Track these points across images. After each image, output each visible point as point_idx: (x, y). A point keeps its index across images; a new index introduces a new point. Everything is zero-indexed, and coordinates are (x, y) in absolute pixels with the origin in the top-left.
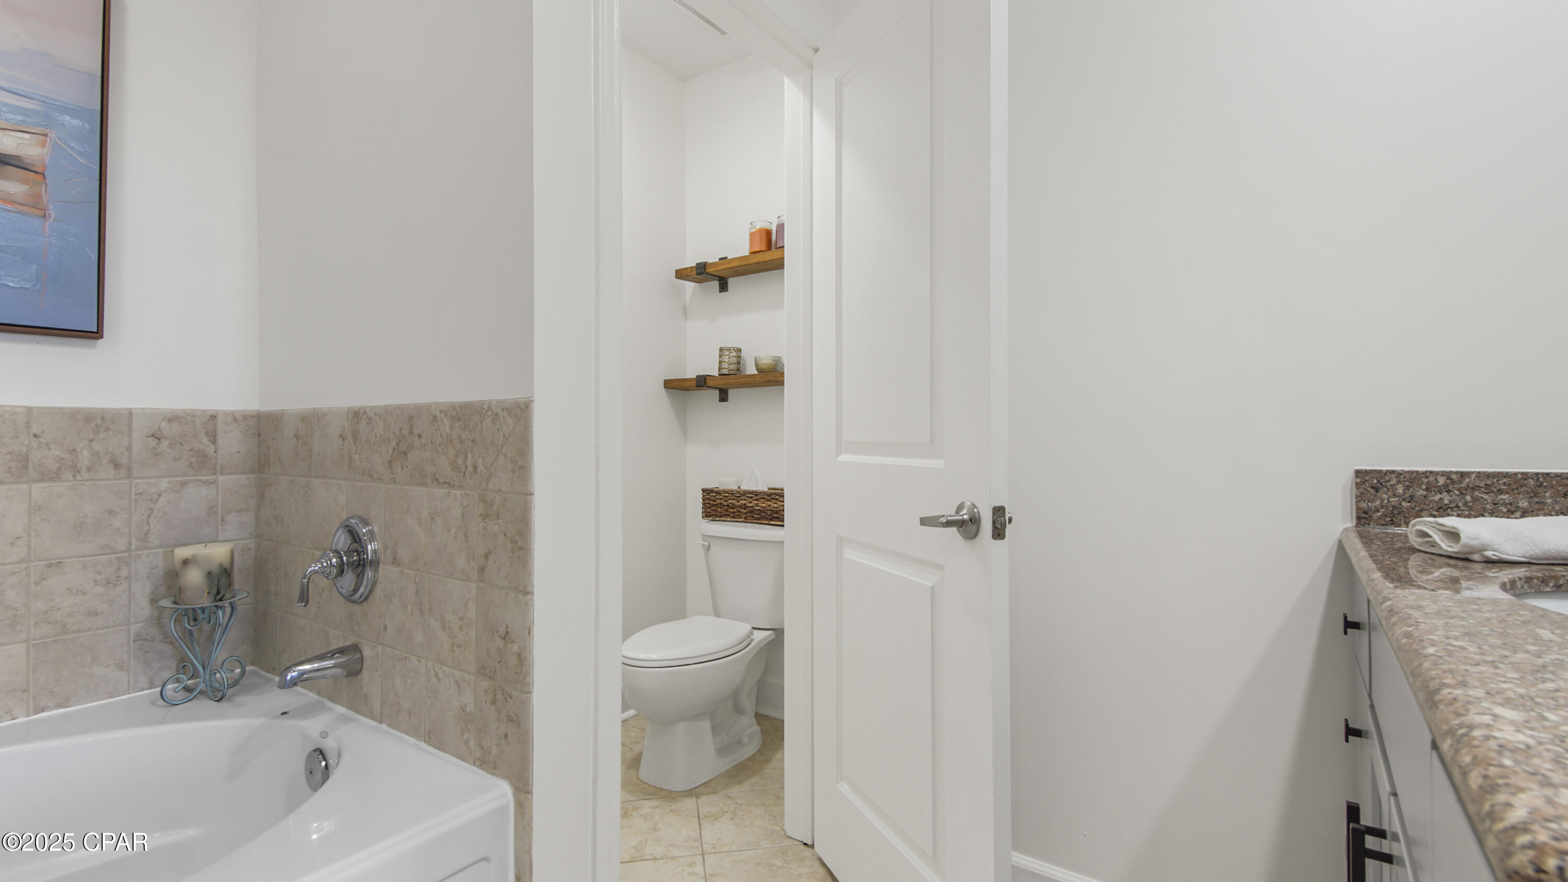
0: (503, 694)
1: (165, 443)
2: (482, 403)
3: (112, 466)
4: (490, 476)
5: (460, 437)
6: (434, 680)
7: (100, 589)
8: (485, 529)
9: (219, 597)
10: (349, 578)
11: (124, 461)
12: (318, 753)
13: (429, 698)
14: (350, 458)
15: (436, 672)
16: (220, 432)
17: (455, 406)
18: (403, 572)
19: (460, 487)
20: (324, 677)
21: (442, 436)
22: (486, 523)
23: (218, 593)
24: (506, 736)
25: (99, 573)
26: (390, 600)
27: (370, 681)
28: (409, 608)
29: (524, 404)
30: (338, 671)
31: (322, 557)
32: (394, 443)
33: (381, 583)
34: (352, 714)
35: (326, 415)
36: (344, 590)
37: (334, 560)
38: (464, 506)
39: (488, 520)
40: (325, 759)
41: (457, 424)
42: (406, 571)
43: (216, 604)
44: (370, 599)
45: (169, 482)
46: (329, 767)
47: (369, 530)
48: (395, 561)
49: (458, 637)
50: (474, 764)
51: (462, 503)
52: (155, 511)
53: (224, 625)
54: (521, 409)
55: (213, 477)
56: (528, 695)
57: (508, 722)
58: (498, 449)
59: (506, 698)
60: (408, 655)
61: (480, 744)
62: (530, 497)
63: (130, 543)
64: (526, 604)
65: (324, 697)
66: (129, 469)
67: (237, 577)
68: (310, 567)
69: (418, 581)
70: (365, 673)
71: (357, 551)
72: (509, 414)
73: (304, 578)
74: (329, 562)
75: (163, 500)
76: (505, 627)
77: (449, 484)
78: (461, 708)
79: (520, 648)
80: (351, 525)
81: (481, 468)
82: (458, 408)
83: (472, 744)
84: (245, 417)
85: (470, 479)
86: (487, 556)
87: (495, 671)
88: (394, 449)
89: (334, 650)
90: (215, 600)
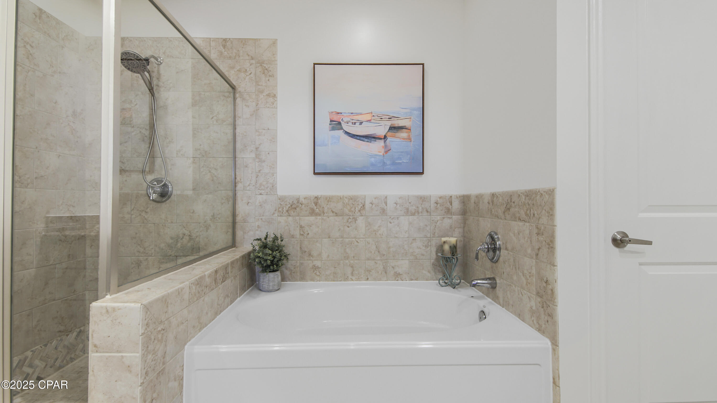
0: (546, 305)
1: (439, 205)
2: (536, 190)
3: (426, 212)
4: (540, 218)
5: (528, 203)
6: (521, 295)
7: (424, 248)
8: (538, 239)
9: (453, 255)
10: (491, 253)
11: (429, 210)
12: (483, 312)
13: (519, 301)
14: (491, 210)
15: (521, 292)
16: (453, 202)
17: (526, 191)
18: (509, 253)
19: (528, 222)
20: (483, 286)
21: (522, 203)
22: (538, 236)
23: (453, 253)
24: (548, 321)
25: (424, 243)
26: (505, 263)
27: (499, 291)
28: (511, 266)
29: (552, 189)
30: (488, 285)
31: (482, 245)
32: (505, 205)
33: (502, 256)
34: (493, 302)
35: (483, 195)
36: (490, 257)
37: (486, 246)
38: (530, 230)
39: (539, 235)
40: (485, 315)
41: (527, 198)
42: (510, 253)
43: (452, 257)
44: (498, 262)
45: (440, 217)
46: (486, 317)
47: (497, 237)
48: (506, 249)
49: (529, 280)
50: (536, 330)
51: (529, 228)
52: (437, 226)
53: (455, 264)
54: (551, 192)
55: (451, 216)
56: (556, 307)
57: (548, 316)
58: (542, 208)
59: (547, 307)
60: (511, 284)
61: (538, 323)
62: (555, 227)
63: (431, 235)
64: (554, 270)
65: (485, 294)
66: (430, 213)
67: (459, 250)
68: (479, 247)
69: (514, 257)
70: (497, 288)
71: (494, 244)
72: (547, 193)
73: (477, 251)
74: (484, 247)
75: (438, 222)
76: (546, 279)
77: (524, 221)
78: (531, 307)
79: (552, 287)
80: (491, 234)
81: (536, 215)
82: (527, 192)
83: (535, 322)
84: (460, 197)
85: (532, 219)
86: (539, 249)
87: (543, 295)
88: (505, 207)
89: (487, 278)
90: (452, 256)
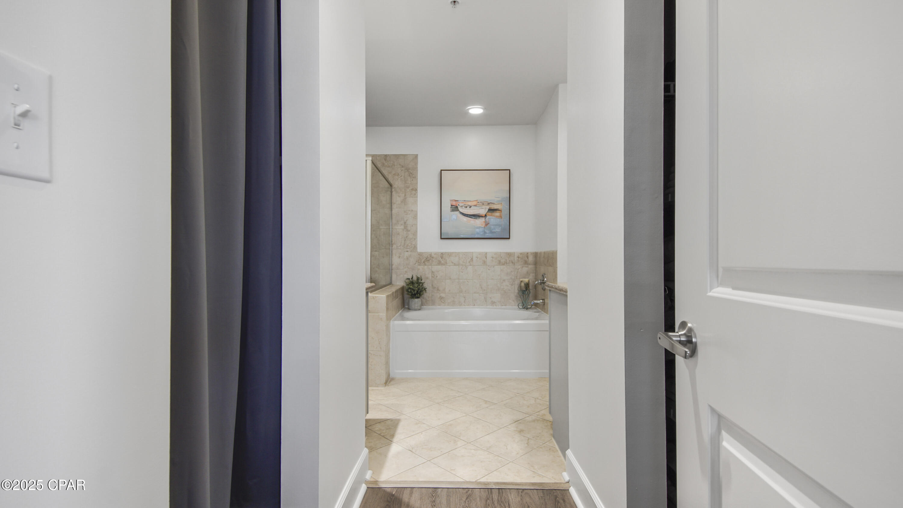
1: (520, 258)
3: (512, 263)
7: (510, 286)
10: (542, 285)
16: (529, 256)
23: (527, 288)
25: (511, 283)
30: (541, 303)
31: (538, 281)
44: (545, 290)
45: (521, 267)
47: (544, 276)
54: (556, 251)
55: (527, 266)
63: (515, 278)
66: (514, 264)
67: (530, 285)
70: (546, 304)
71: (544, 280)
75: (519, 270)
84: (533, 253)
